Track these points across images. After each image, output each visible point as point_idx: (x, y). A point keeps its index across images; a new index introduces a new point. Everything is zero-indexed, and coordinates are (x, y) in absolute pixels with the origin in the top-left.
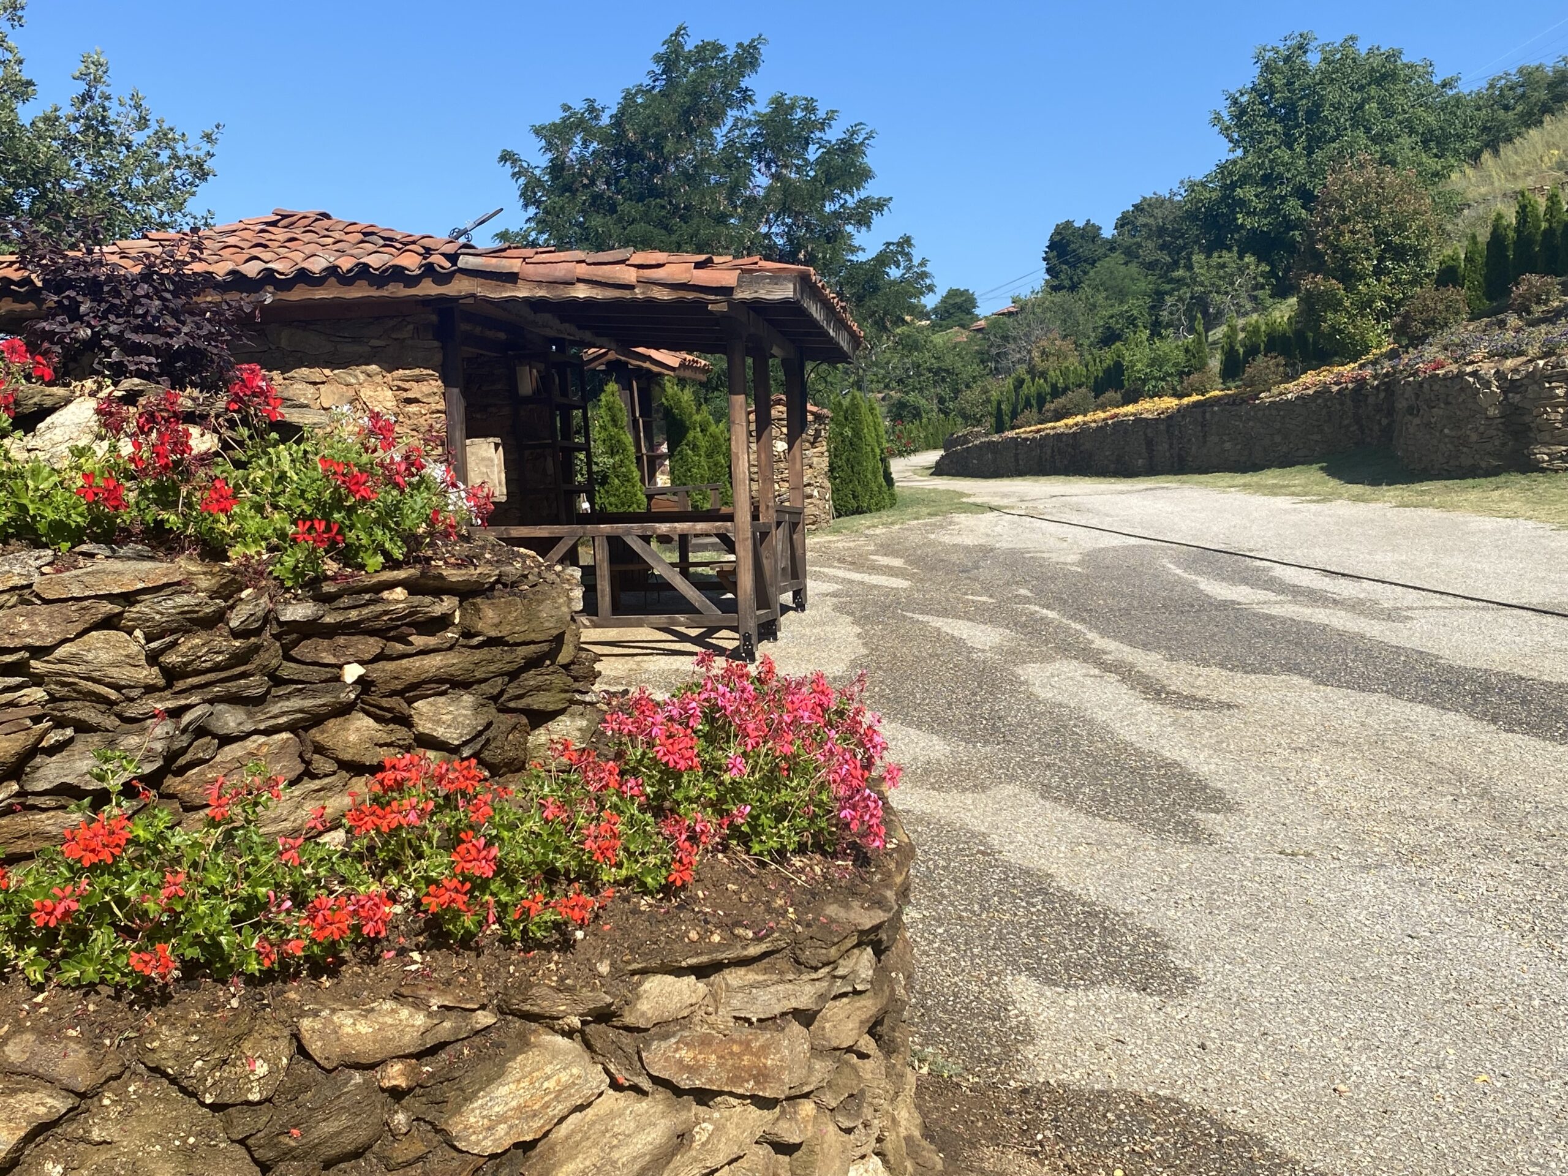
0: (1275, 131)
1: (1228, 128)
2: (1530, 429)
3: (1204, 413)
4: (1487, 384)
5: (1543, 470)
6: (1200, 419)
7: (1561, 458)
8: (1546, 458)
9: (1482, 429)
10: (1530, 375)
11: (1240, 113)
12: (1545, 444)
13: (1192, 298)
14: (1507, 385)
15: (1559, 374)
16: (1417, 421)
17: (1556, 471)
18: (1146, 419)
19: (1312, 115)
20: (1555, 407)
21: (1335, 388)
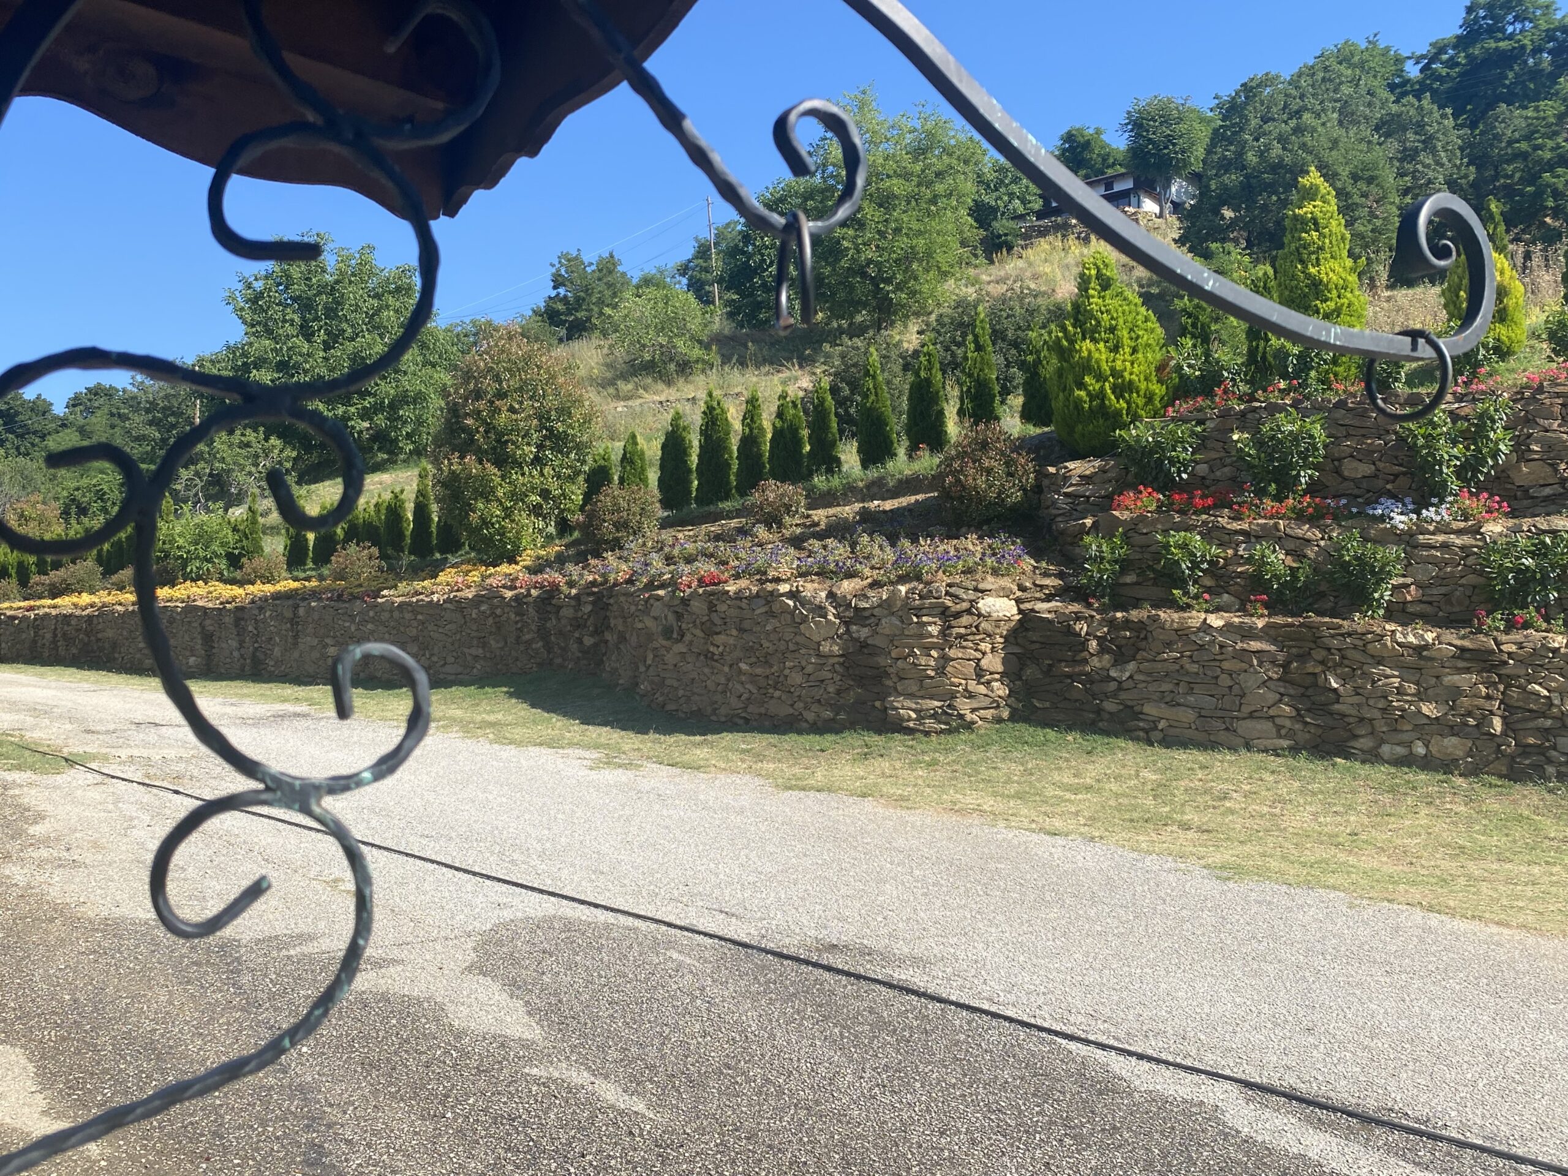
0: (292, 320)
1: (242, 309)
2: (887, 675)
3: (296, 607)
4: (821, 610)
5: (910, 731)
6: (288, 614)
7: (934, 716)
8: (914, 715)
9: (809, 669)
10: (885, 605)
11: (255, 299)
12: (911, 696)
13: (211, 475)
14: (850, 613)
15: (932, 607)
16: (680, 648)
17: (927, 734)
18: (204, 609)
19: (331, 312)
20: (926, 649)
21: (509, 594)
